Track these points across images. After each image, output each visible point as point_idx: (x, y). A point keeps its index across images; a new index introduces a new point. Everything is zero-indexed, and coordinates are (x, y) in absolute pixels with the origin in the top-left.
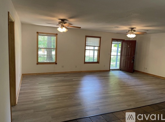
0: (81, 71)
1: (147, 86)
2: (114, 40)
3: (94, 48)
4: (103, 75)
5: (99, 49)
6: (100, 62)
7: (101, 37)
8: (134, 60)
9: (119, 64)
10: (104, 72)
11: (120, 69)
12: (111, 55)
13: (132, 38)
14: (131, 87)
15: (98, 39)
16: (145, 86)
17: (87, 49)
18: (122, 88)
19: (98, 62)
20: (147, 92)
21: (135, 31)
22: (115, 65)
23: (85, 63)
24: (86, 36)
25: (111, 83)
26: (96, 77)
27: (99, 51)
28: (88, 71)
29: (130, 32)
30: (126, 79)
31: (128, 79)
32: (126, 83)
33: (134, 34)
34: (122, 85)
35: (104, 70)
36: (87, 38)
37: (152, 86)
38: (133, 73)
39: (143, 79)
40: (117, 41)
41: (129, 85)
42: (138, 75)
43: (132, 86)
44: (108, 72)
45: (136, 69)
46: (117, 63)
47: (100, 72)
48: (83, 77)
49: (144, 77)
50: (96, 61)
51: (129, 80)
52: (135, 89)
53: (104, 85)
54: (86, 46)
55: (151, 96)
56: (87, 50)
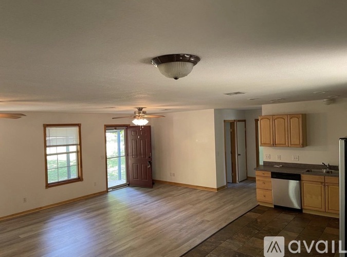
0: (41, 208)
1: (178, 211)
2: (109, 127)
3: (68, 149)
4: (93, 206)
5: (79, 150)
6: (83, 178)
7: (80, 124)
8: (150, 163)
9: (125, 170)
10: (95, 197)
11: (129, 184)
12: (106, 158)
13: (142, 126)
14: (152, 222)
15: (76, 129)
16: (175, 212)
17: (51, 153)
18: (134, 229)
19: (79, 179)
20: (179, 224)
21: (144, 113)
22: (116, 174)
23: (48, 186)
24: (46, 126)
25: (113, 223)
26: (80, 215)
27: (79, 153)
28: (58, 204)
29: (138, 115)
30: (141, 205)
31: (145, 205)
32: (142, 215)
33: (144, 118)
34: (136, 222)
35: (94, 194)
36: (47, 129)
37: (185, 210)
38: (152, 187)
39: (170, 198)
40: (116, 129)
41: (147, 219)
42: (161, 190)
43: (154, 218)
44: (104, 196)
45: (157, 178)
46: (121, 166)
47: (86, 199)
48: (44, 223)
49: (171, 193)
50: (74, 176)
51: (148, 205)
52: (159, 224)
53: (97, 233)
54: (46, 146)
55: (187, 232)
56: (50, 155)
